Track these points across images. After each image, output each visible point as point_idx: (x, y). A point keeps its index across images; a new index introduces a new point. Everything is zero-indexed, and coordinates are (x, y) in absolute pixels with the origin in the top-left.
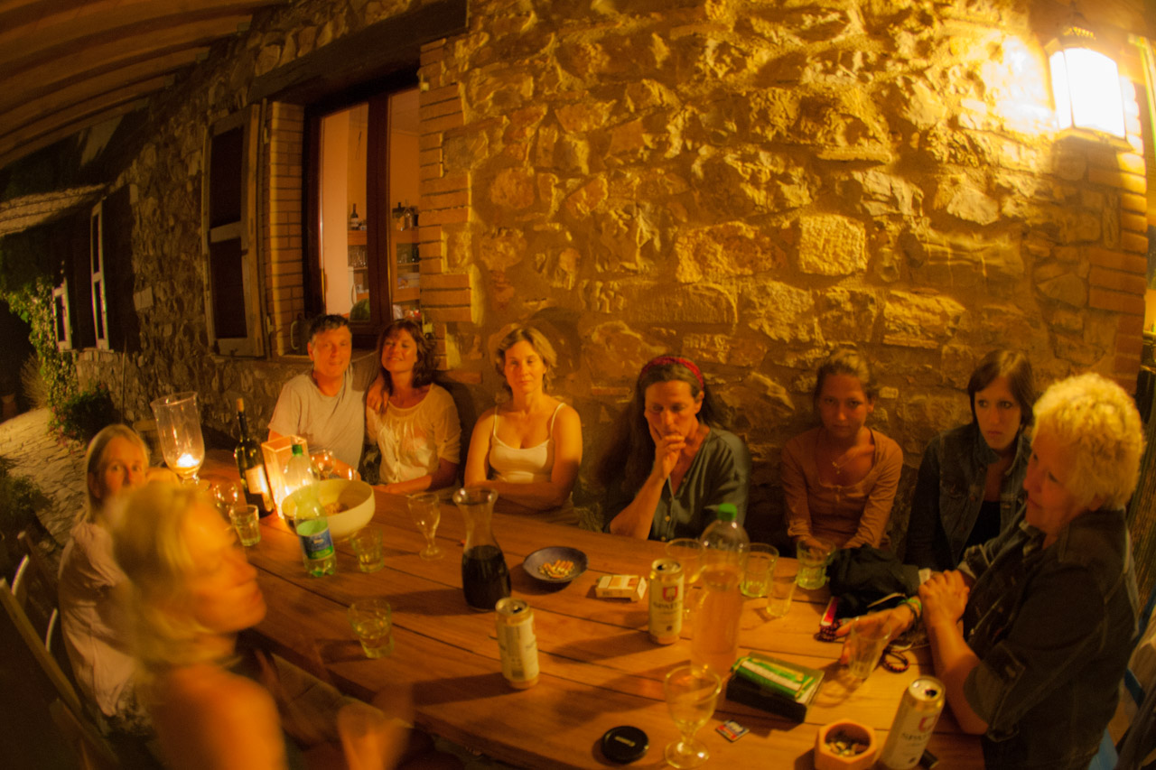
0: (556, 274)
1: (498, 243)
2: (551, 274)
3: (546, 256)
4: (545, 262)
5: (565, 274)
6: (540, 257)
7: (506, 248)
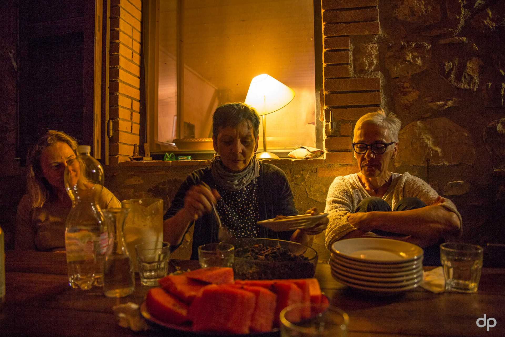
0: (463, 79)
1: (408, 53)
2: (458, 79)
3: (454, 63)
4: (453, 68)
5: (472, 78)
6: (448, 65)
7: (414, 58)
